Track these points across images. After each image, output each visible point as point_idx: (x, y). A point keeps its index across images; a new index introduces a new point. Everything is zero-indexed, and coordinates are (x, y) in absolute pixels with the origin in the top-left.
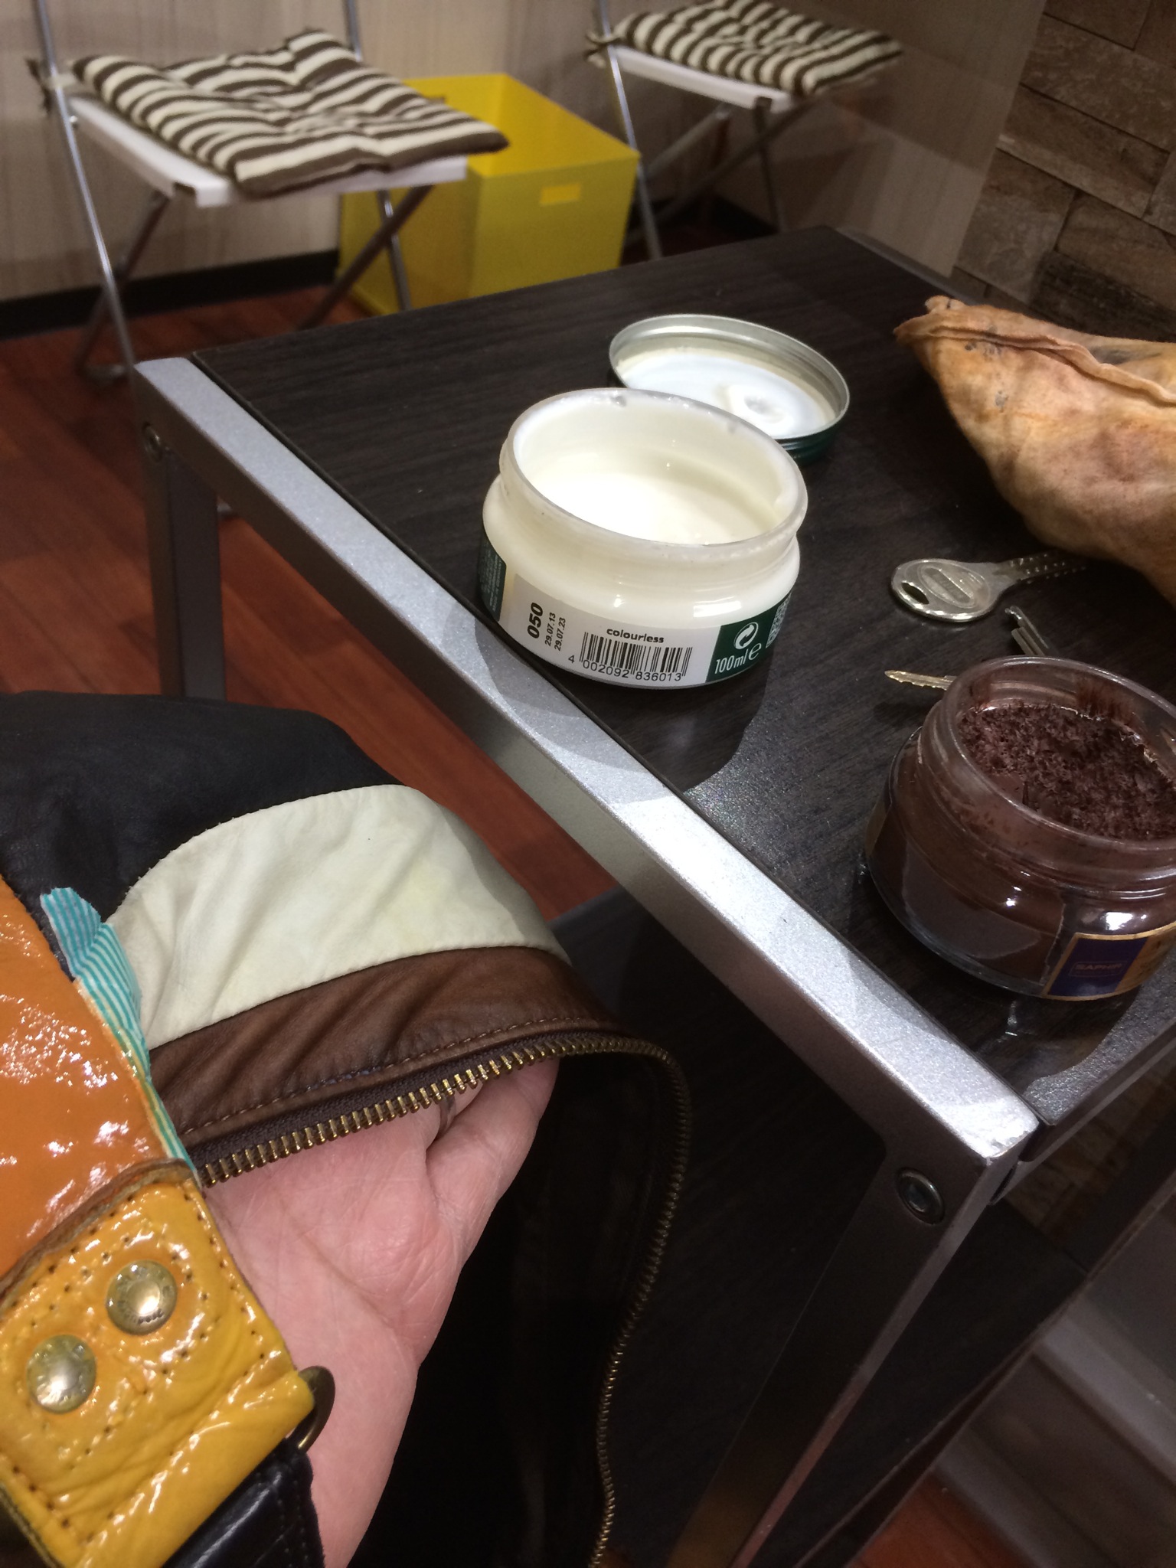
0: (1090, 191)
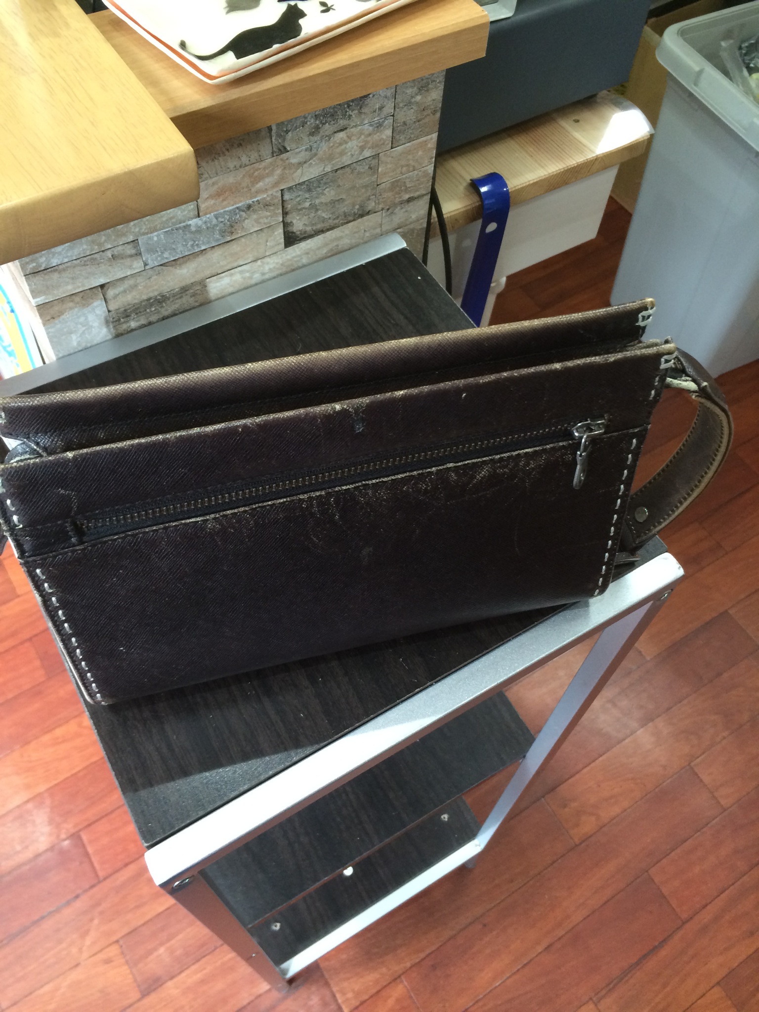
0: (108, 281)
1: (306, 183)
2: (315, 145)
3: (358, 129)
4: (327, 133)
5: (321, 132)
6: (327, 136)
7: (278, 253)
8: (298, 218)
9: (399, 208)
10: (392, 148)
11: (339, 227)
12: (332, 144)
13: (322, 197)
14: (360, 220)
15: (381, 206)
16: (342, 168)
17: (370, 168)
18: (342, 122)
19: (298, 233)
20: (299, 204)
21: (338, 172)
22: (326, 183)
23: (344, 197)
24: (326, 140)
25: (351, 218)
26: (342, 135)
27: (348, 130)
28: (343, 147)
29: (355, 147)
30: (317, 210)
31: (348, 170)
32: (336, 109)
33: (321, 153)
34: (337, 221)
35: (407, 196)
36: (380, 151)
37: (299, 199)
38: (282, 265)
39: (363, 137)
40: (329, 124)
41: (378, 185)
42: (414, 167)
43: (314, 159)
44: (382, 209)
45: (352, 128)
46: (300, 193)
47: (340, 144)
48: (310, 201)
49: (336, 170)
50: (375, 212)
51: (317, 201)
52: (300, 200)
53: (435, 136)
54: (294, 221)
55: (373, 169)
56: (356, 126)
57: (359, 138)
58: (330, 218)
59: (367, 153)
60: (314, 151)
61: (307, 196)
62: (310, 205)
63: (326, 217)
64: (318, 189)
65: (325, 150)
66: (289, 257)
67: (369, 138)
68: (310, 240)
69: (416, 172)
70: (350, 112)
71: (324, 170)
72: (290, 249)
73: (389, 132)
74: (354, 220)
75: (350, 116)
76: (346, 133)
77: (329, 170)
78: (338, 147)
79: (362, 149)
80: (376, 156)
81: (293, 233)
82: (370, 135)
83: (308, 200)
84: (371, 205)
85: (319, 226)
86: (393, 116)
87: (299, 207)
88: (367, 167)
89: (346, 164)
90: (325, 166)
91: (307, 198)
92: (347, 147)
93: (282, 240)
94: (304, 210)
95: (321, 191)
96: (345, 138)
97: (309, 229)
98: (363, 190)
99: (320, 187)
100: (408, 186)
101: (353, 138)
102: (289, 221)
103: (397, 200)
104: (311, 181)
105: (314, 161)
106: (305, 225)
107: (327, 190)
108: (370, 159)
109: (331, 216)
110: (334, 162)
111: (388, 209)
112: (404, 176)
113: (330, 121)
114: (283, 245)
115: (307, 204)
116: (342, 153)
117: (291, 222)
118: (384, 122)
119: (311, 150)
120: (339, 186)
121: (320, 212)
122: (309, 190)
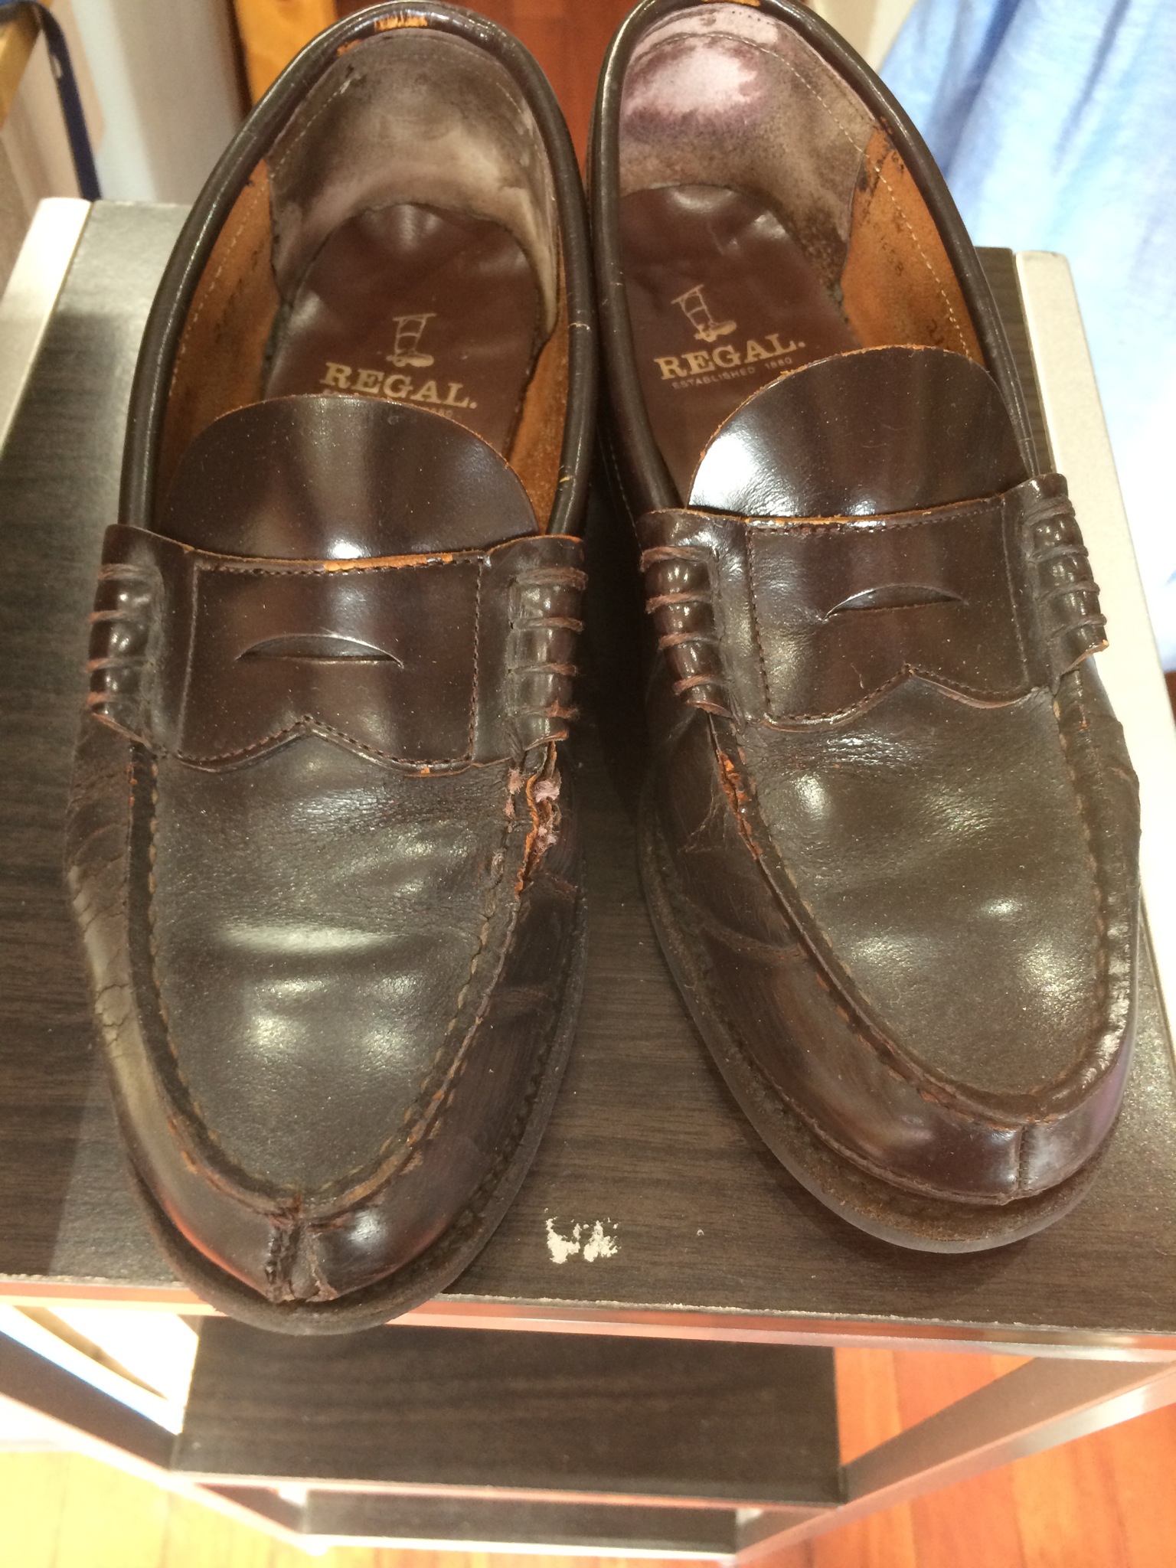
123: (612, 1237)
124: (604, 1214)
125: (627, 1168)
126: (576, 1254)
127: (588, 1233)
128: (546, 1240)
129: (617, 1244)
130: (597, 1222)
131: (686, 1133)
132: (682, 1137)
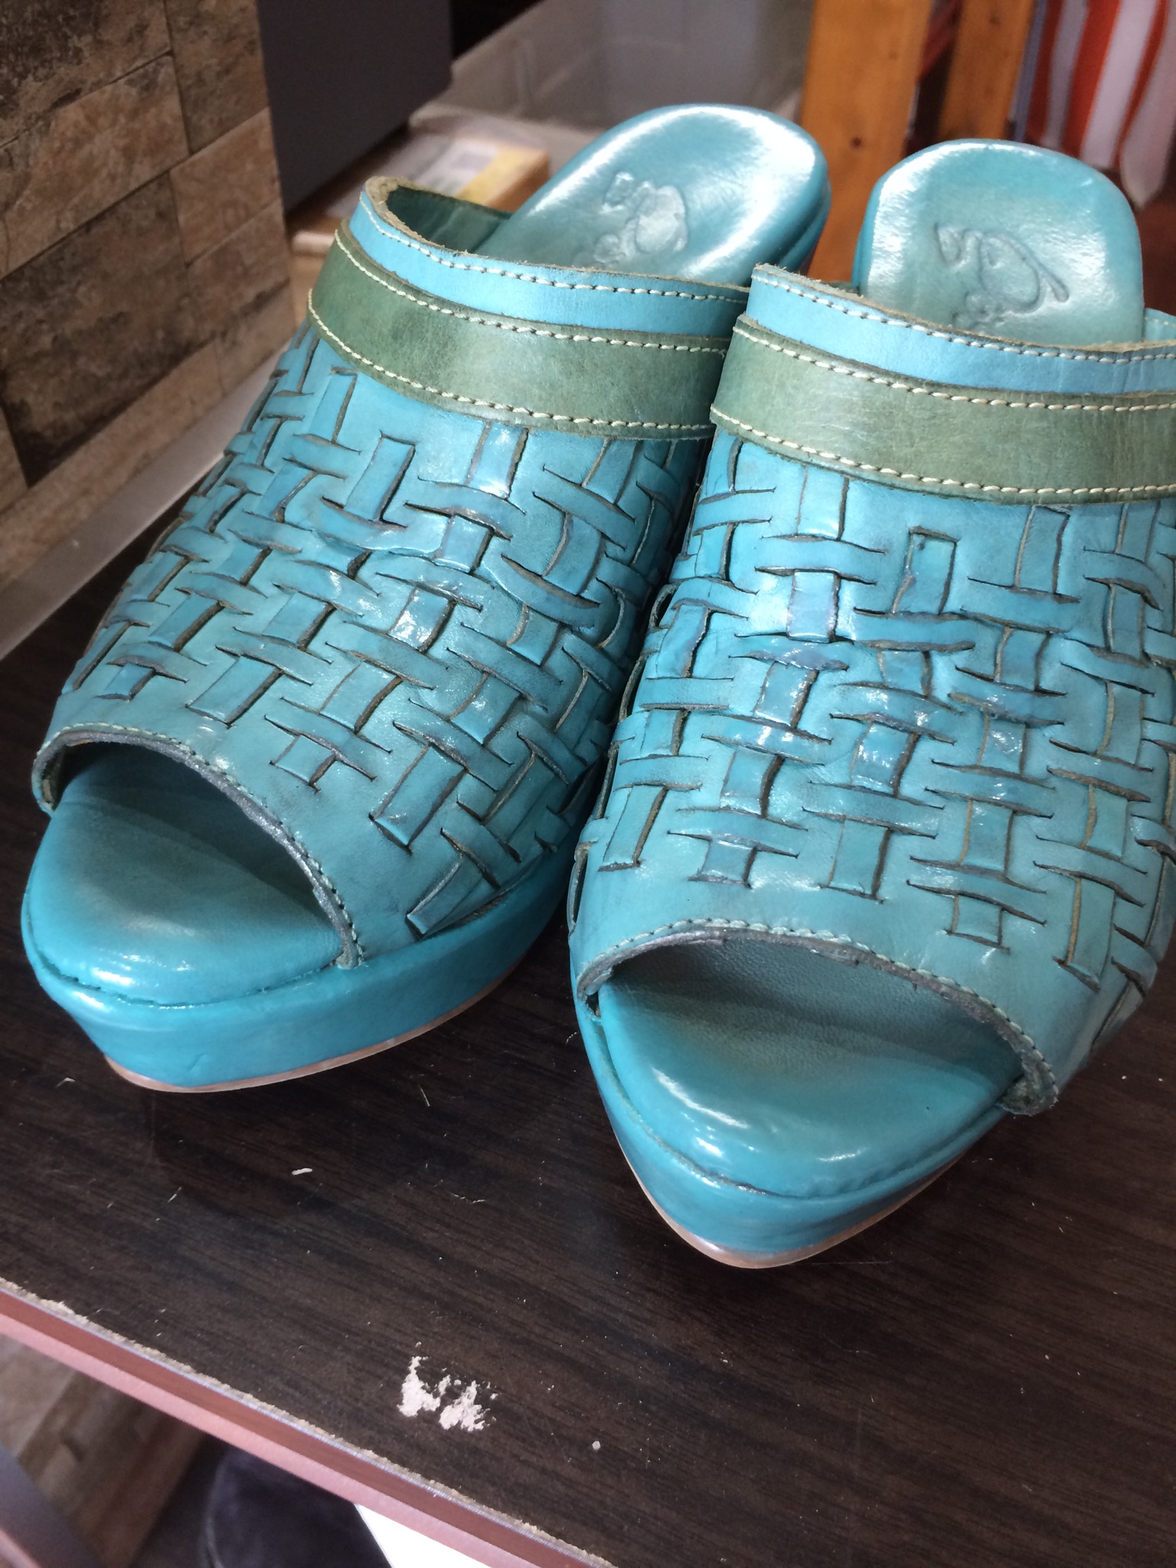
1: (28, 272)
2: (18, 148)
3: (106, 96)
4: (38, 108)
5: (22, 103)
6: (39, 118)
7: (18, 506)
8: (35, 387)
9: (243, 329)
10: (192, 152)
11: (134, 399)
12: (57, 144)
13: (77, 312)
14: (175, 373)
15: (208, 327)
16: (99, 218)
17: (160, 215)
18: (65, 72)
19: (48, 433)
20: (27, 343)
21: (94, 231)
22: (74, 269)
23: (124, 306)
24: (39, 131)
25: (155, 370)
26: (72, 113)
27: (83, 99)
28: (84, 152)
29: (113, 152)
30: (74, 356)
31: (111, 224)
32: (40, 29)
33: (38, 172)
34: (126, 384)
35: (251, 294)
36: (168, 162)
37: (21, 326)
38: (36, 540)
39: (122, 120)
40: (36, 79)
41: (188, 265)
42: (246, 207)
43: (27, 192)
44: (213, 336)
45: (91, 90)
46: (22, 307)
47: (78, 143)
48: (53, 329)
49: (88, 226)
50: (202, 345)
51: (68, 329)
52: (26, 330)
53: (264, 115)
54: (30, 399)
55: (166, 216)
56: (98, 85)
57: (114, 123)
58: (109, 377)
59: (144, 171)
60: (20, 168)
61: (40, 313)
62: (55, 339)
63: (100, 373)
64: (61, 290)
65: (46, 163)
66: (46, 513)
67: (137, 125)
68: (83, 448)
69: (252, 221)
70: (75, 37)
71: (59, 229)
72: (41, 486)
73: (172, 105)
74: (164, 374)
75: (78, 51)
76: (83, 107)
77: (72, 227)
78: (73, 151)
79: (129, 154)
80: (163, 179)
81: (37, 435)
82: (134, 114)
83: (45, 327)
84: (188, 326)
85: (92, 405)
86: (170, 53)
87: (31, 351)
88: (152, 213)
89: (105, 206)
90: (59, 213)
91: (40, 322)
92: (95, 152)
93: (16, 465)
94: (45, 361)
95: (68, 295)
96: (84, 123)
97: (69, 416)
98: (161, 283)
99: (62, 283)
100: (248, 261)
101: (102, 121)
102: (17, 400)
103: (236, 307)
104: (34, 264)
105: (28, 200)
106: (57, 405)
107: (83, 289)
108: (153, 186)
109: (109, 369)
110: (76, 200)
111: (224, 334)
112: (234, 235)
113: (36, 68)
114: (20, 481)
115: (46, 341)
116: (89, 172)
117: (23, 403)
118: (156, 72)
119: (11, 163)
120: (106, 276)
121: (82, 361)
122: (40, 296)
123: (484, 1408)
124: (486, 1375)
125: (537, 1330)
126: (430, 1412)
127: (455, 1390)
128: (403, 1380)
129: (487, 1419)
130: (474, 1383)
131: (628, 1314)
132: (620, 1317)
